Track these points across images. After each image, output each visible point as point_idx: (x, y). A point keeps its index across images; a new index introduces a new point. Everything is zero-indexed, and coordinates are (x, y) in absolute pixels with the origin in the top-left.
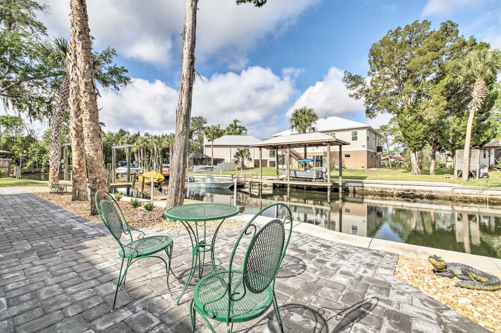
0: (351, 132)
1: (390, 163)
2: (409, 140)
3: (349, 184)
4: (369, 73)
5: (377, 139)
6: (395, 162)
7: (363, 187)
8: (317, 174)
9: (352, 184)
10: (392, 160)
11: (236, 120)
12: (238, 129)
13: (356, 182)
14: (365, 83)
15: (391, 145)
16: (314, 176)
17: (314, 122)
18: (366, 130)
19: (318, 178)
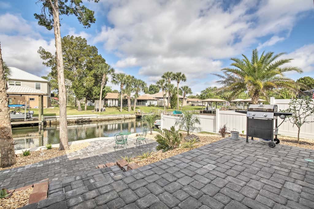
0: (35, 83)
3: (47, 119)
7: (56, 120)
8: (27, 115)
13: (52, 118)
16: (25, 117)
18: (46, 84)
19: (27, 118)
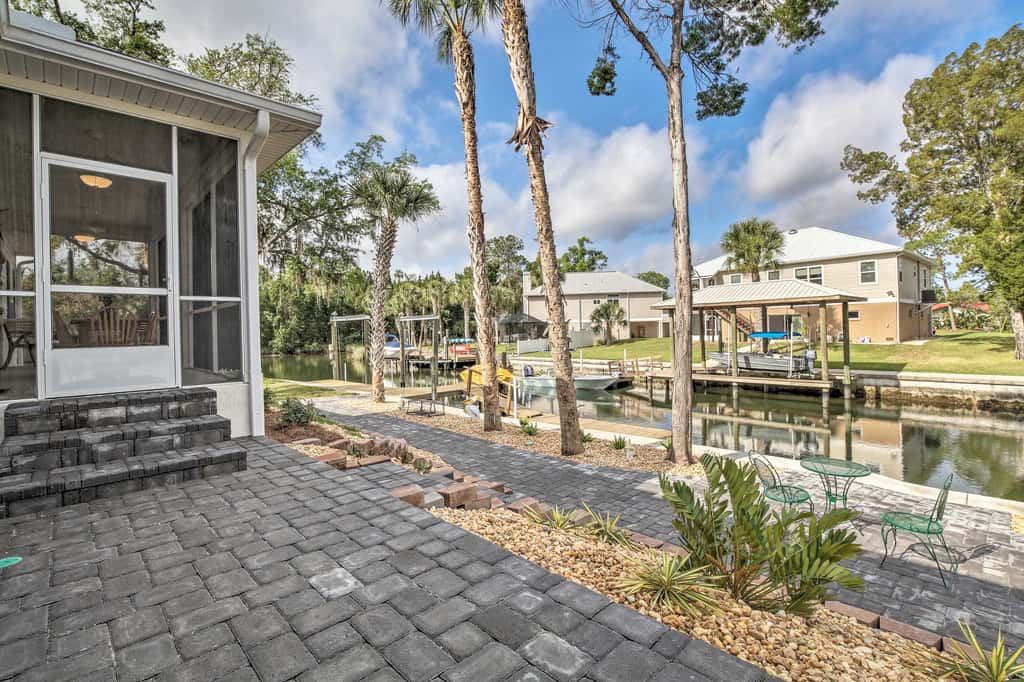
0: (859, 263)
1: (952, 320)
2: (1006, 284)
3: (866, 381)
4: (903, 143)
5: (922, 273)
6: (966, 315)
7: (898, 386)
8: (797, 363)
9: (872, 381)
10: (957, 311)
11: (584, 239)
12: (587, 256)
13: (882, 377)
14: (896, 167)
15: (955, 278)
16: (791, 367)
17: (777, 251)
18: (895, 260)
19: (797, 371)
